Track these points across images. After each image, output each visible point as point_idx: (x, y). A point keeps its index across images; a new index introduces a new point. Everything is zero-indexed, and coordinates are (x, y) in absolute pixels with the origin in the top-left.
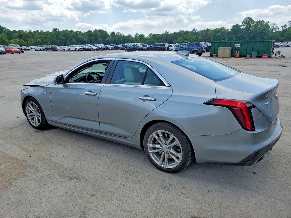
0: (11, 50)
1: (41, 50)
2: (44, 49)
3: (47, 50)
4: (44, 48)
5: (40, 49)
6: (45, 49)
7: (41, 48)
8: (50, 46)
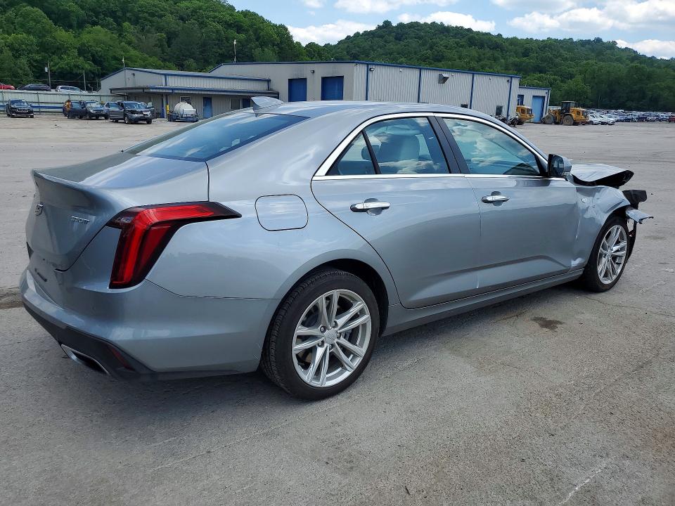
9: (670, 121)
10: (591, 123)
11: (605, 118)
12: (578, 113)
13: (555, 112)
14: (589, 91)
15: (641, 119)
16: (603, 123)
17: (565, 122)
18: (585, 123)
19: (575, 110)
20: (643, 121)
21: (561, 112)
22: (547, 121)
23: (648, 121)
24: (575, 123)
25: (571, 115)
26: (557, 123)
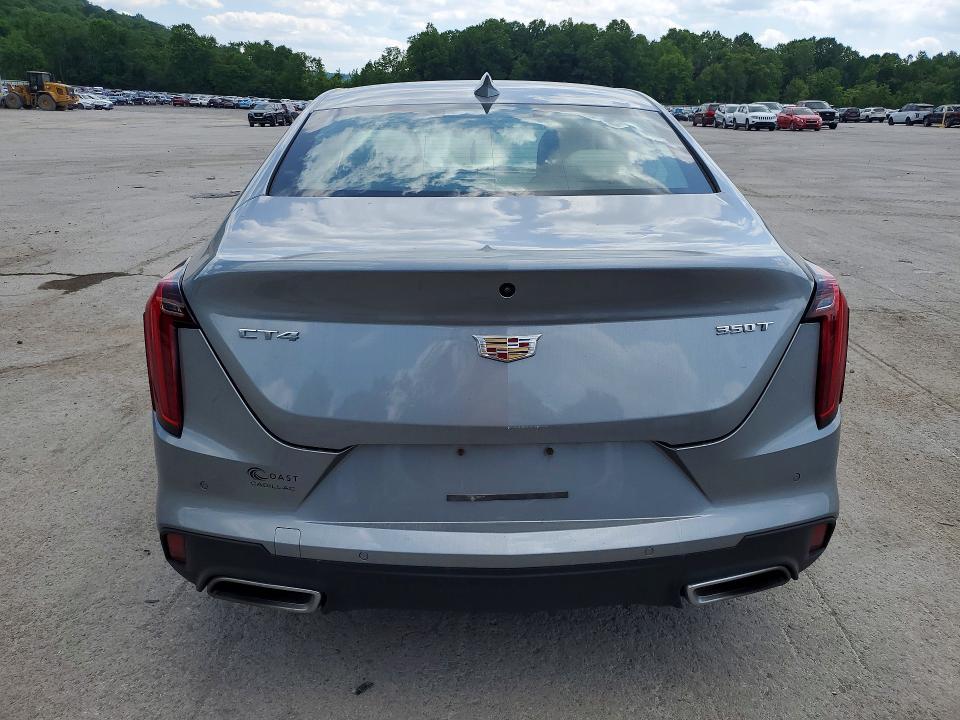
0: (794, 117)
1: (909, 122)
2: (921, 117)
3: (929, 121)
4: (923, 113)
5: (908, 118)
6: (925, 117)
7: (912, 115)
8: (946, 107)
9: (175, 105)
10: (81, 107)
11: (99, 100)
12: (59, 91)
13: (21, 89)
14: (42, 55)
15: (138, 102)
16: (98, 107)
17: (42, 105)
18: (73, 107)
19: (52, 87)
20: (140, 104)
21: (30, 90)
22: (9, 103)
23: (147, 104)
24: (59, 107)
25: (48, 94)
26: (28, 107)
